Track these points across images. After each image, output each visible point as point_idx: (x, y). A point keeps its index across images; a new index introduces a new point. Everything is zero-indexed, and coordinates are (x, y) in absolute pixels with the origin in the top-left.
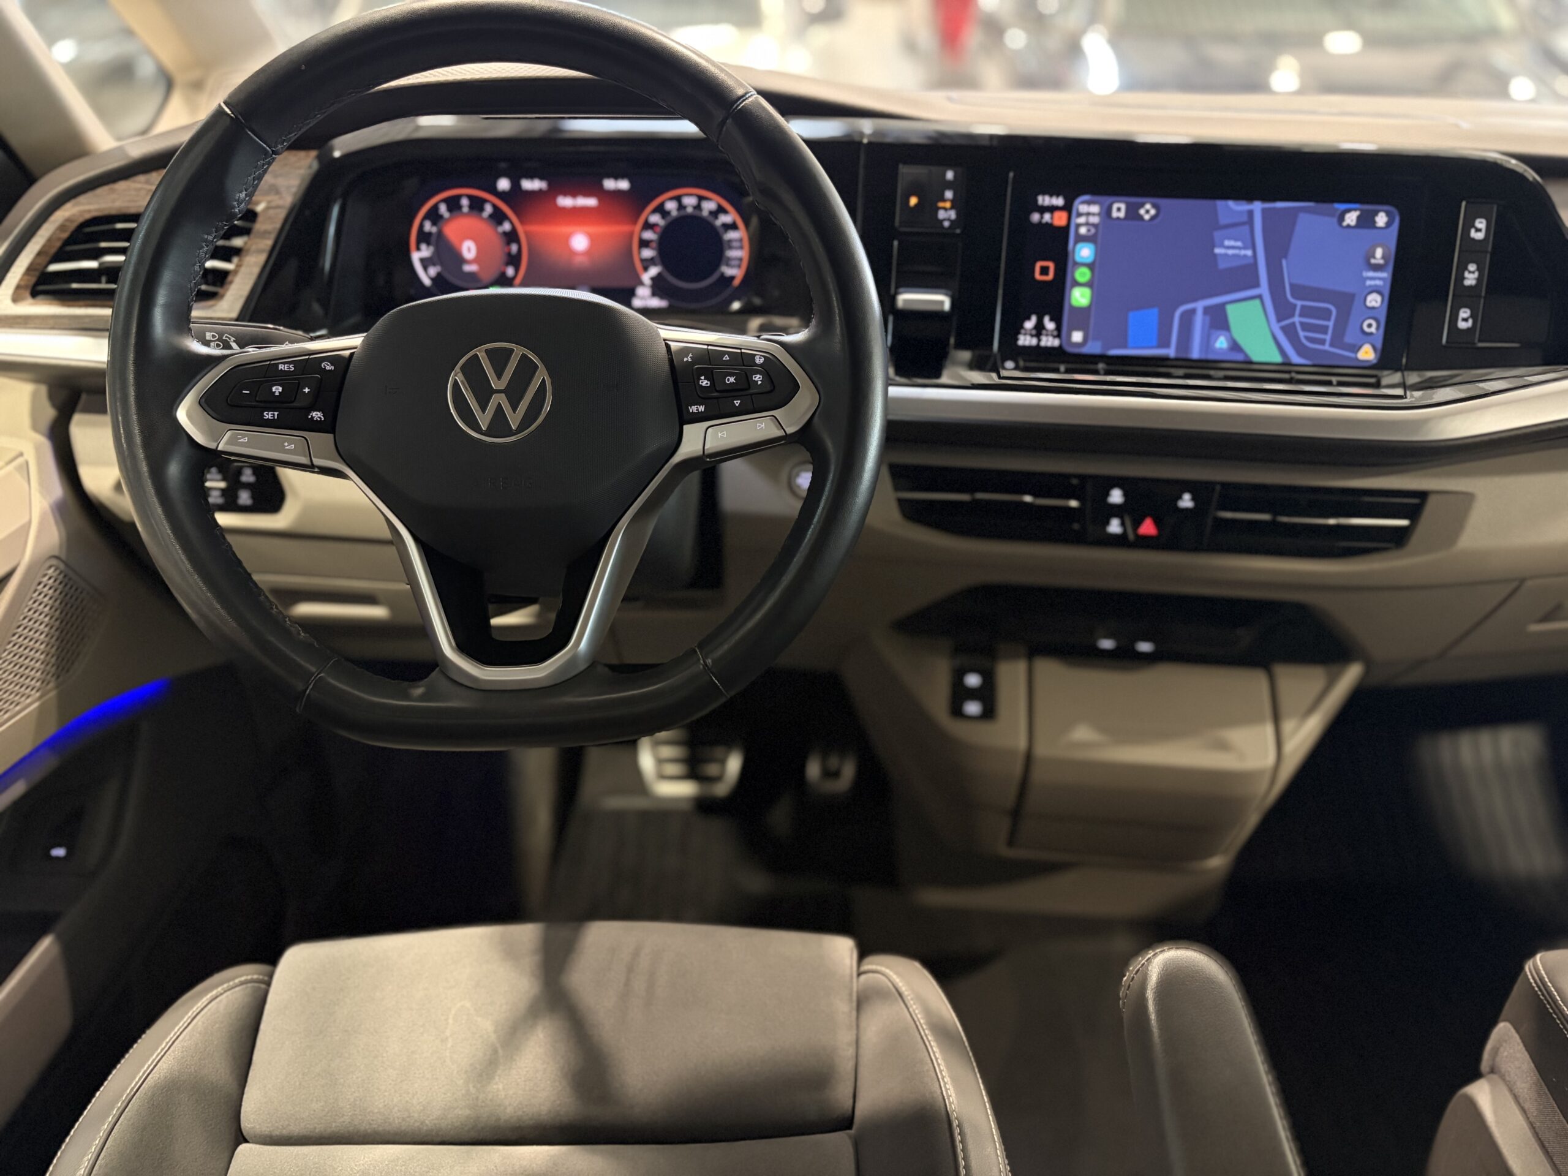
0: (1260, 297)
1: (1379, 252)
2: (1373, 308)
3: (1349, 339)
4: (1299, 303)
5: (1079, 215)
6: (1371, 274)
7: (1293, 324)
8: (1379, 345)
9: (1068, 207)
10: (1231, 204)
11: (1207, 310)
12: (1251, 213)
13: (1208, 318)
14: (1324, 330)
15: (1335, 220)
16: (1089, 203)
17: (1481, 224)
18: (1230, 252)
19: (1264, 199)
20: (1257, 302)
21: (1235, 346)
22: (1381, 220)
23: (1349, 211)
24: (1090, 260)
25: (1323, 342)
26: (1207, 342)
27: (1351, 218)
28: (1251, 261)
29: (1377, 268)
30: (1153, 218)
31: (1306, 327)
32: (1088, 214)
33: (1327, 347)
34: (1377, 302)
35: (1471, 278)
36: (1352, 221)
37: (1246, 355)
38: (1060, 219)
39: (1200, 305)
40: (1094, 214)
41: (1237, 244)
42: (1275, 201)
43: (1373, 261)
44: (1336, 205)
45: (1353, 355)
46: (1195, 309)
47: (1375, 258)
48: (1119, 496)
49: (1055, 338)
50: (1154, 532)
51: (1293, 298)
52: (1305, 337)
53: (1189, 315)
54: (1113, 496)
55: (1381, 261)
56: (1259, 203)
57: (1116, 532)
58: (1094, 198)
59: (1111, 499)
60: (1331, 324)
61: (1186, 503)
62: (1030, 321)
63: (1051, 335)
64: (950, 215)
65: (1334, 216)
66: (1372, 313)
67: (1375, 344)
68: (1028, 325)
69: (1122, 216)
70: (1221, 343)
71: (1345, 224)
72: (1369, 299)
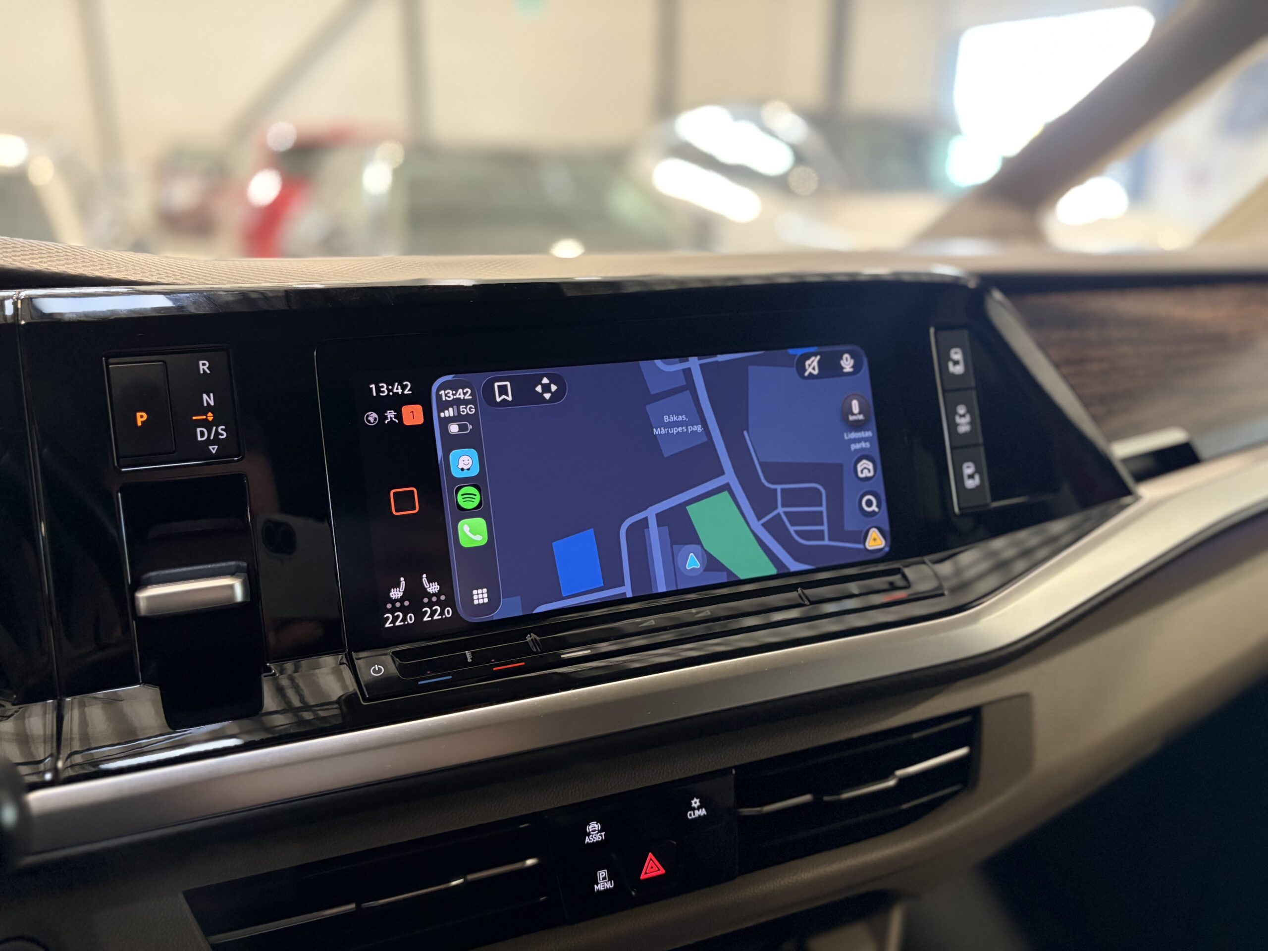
0: (727, 487)
1: (855, 406)
2: (867, 479)
3: (850, 525)
4: (779, 487)
5: (444, 405)
6: (853, 435)
7: (779, 515)
8: (887, 528)
9: (422, 397)
10: (659, 363)
11: (661, 518)
12: (687, 372)
13: (666, 529)
14: (816, 518)
15: (795, 370)
16: (454, 387)
17: (957, 355)
18: (674, 431)
19: (700, 354)
20: (726, 494)
21: (711, 563)
22: (847, 363)
23: (808, 356)
24: (475, 471)
25: (819, 535)
26: (673, 567)
27: (812, 365)
28: (705, 439)
29: (857, 426)
30: (556, 396)
31: (795, 519)
32: (457, 402)
33: (826, 542)
34: (869, 471)
35: (964, 424)
36: (814, 369)
37: (730, 573)
38: (413, 415)
39: (651, 513)
40: (465, 402)
41: (680, 418)
42: (715, 354)
43: (851, 418)
44: (791, 351)
45: (860, 546)
46: (645, 520)
47: (853, 414)
48: (600, 831)
49: (443, 606)
50: (662, 871)
51: (769, 482)
52: (797, 532)
53: (639, 531)
54: (589, 834)
55: (861, 417)
56: (696, 358)
57: (607, 891)
58: (461, 377)
59: (587, 840)
60: (823, 509)
61: (697, 813)
62: (398, 586)
63: (438, 603)
64: (217, 433)
65: (792, 366)
66: (867, 486)
67: (882, 526)
68: (396, 594)
69: (510, 399)
70: (693, 563)
71: (807, 374)
72: (859, 468)
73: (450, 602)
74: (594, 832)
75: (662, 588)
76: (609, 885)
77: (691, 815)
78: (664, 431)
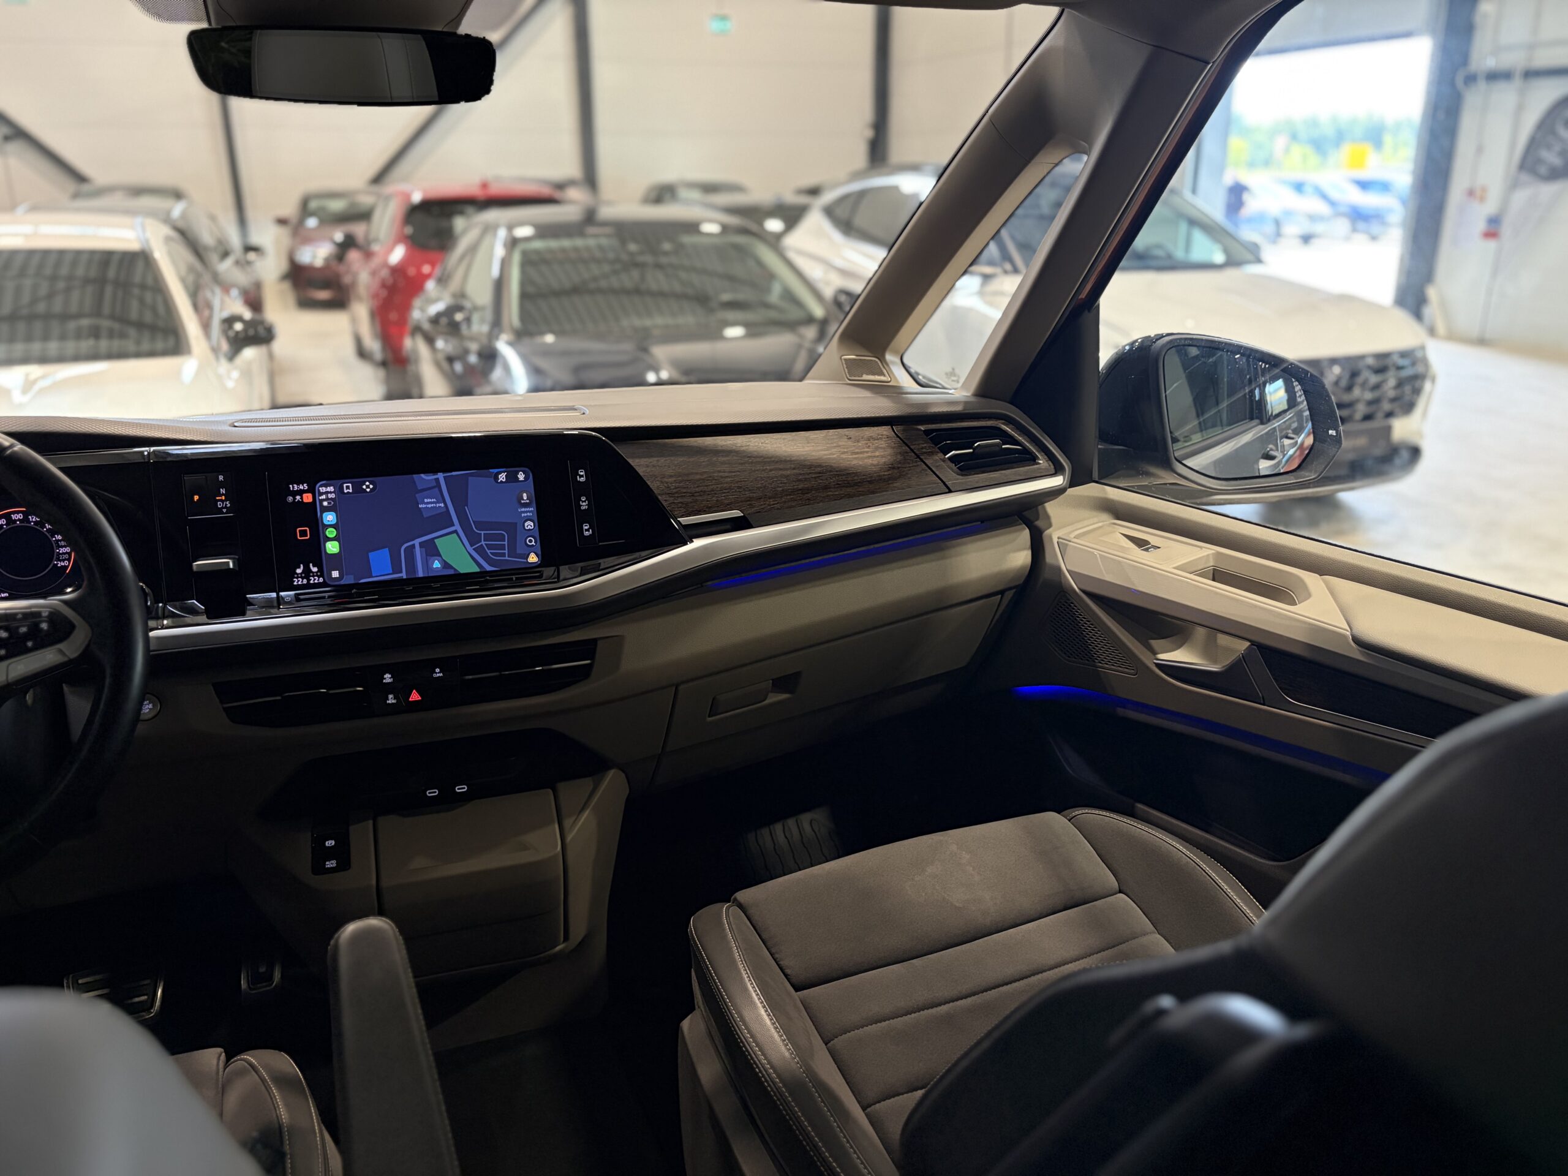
0: (455, 532)
1: (525, 496)
2: (530, 530)
3: (520, 550)
4: (483, 532)
5: (321, 494)
6: (523, 510)
7: (482, 545)
8: (539, 553)
9: (312, 490)
10: (422, 475)
11: (421, 545)
12: (437, 480)
13: (424, 549)
14: (502, 547)
15: (492, 479)
16: (326, 486)
17: (582, 472)
18: (430, 506)
19: (443, 471)
20: (455, 535)
21: (446, 565)
22: (521, 476)
23: (500, 473)
24: (335, 522)
25: (503, 555)
26: (427, 565)
27: (502, 477)
28: (445, 510)
29: (525, 505)
30: (372, 490)
31: (490, 547)
32: (327, 493)
33: (507, 558)
34: (531, 526)
35: (584, 505)
36: (503, 478)
37: (455, 570)
38: (308, 498)
39: (417, 542)
40: (331, 492)
41: (433, 500)
42: (451, 472)
43: (522, 502)
44: (491, 470)
45: (525, 561)
46: (414, 545)
47: (524, 500)
48: (390, 678)
49: (319, 577)
50: (420, 698)
51: (477, 530)
52: (491, 553)
53: (410, 551)
54: (385, 679)
55: (528, 501)
56: (441, 473)
57: (393, 704)
58: (329, 482)
59: (384, 681)
60: (506, 543)
61: (438, 675)
62: (299, 567)
63: (317, 576)
64: (226, 504)
65: (491, 477)
66: (531, 533)
67: (537, 552)
68: (299, 571)
69: (351, 491)
70: (437, 564)
71: (499, 481)
72: (526, 524)
73: (322, 575)
74: (388, 678)
75: (421, 574)
76: (394, 701)
77: (435, 675)
78: (424, 506)
